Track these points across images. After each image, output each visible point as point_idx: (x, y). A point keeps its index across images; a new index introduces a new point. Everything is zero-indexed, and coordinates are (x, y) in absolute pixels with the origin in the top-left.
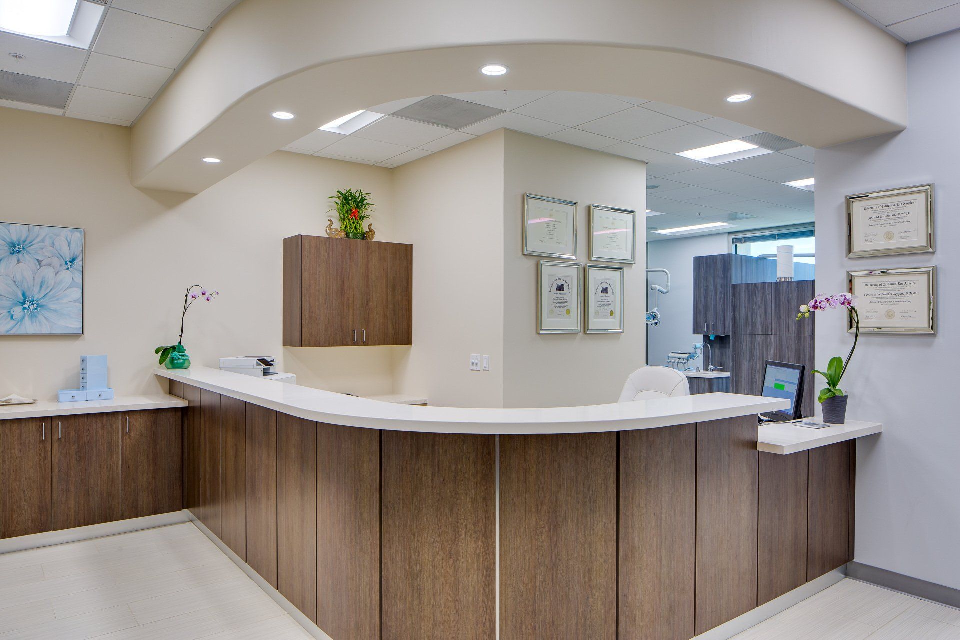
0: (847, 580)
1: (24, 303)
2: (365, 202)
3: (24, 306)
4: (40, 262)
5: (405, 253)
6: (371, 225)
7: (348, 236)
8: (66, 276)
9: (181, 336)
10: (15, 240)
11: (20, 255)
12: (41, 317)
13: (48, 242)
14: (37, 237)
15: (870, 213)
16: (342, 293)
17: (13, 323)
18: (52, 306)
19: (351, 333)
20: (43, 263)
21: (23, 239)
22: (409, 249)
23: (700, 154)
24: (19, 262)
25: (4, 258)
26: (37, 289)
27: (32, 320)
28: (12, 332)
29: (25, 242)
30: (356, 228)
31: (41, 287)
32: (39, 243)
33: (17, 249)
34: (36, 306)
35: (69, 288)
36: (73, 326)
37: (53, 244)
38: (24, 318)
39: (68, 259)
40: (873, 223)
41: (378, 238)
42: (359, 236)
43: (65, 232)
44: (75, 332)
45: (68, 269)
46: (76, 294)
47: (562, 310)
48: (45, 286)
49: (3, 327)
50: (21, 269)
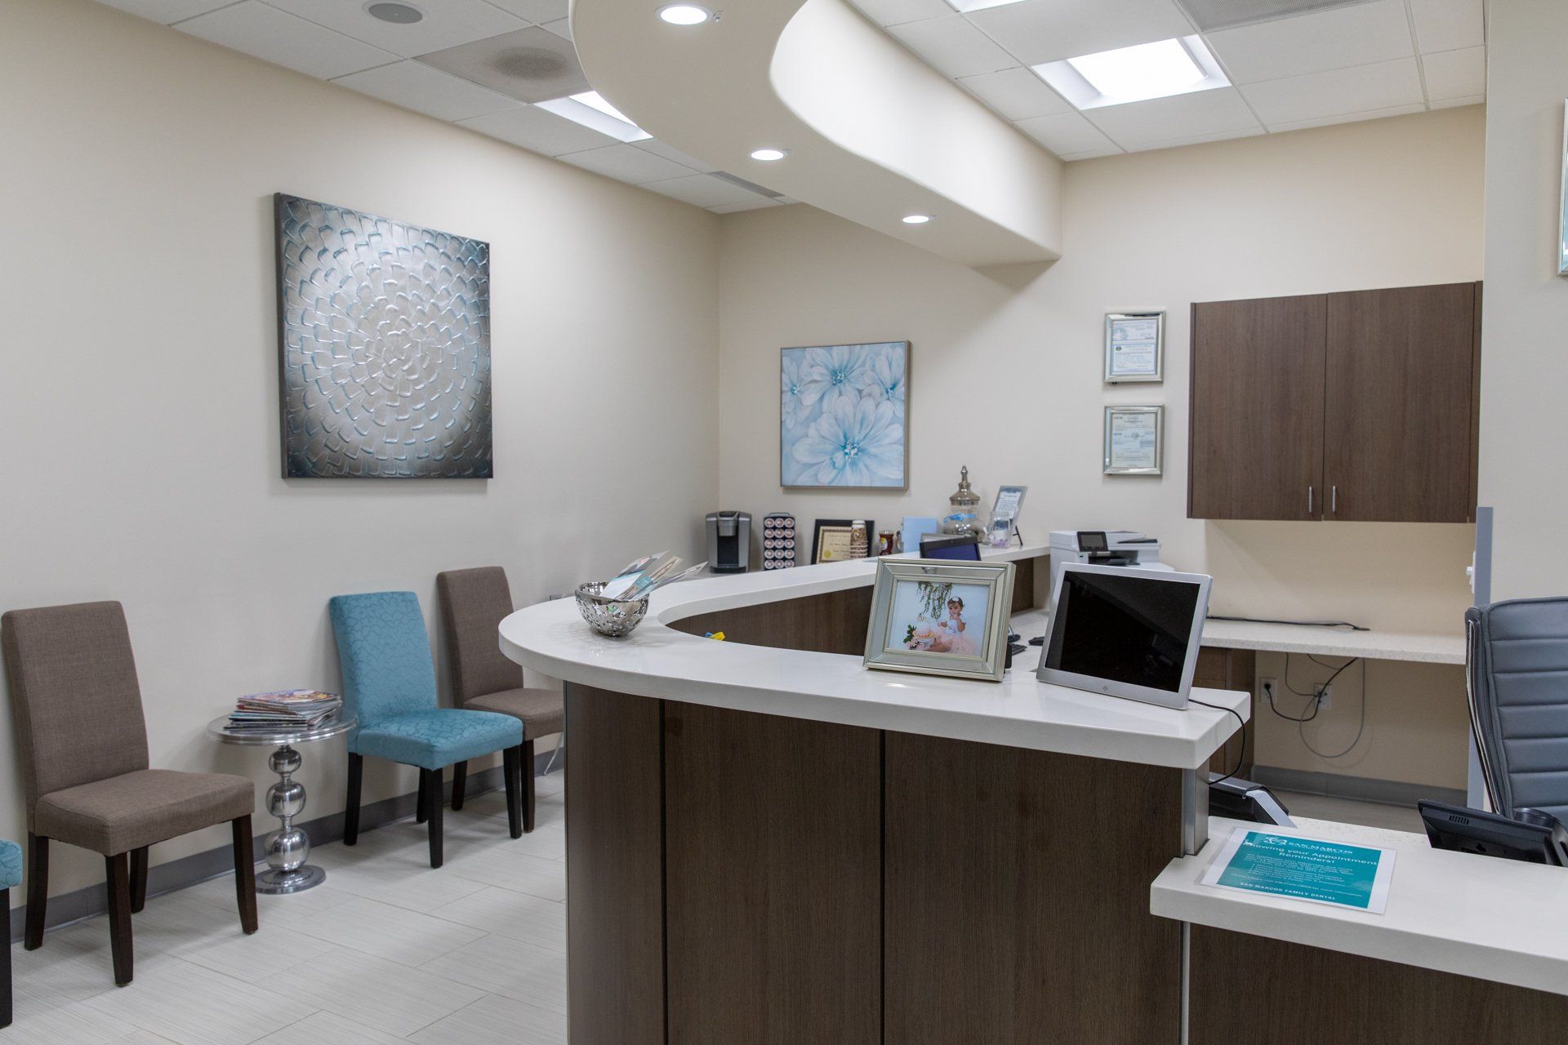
1: (845, 447)
3: (846, 451)
4: (860, 392)
5: (1467, 302)
8: (887, 408)
10: (837, 366)
11: (842, 385)
12: (861, 465)
13: (868, 366)
14: (858, 360)
16: (1284, 410)
17: (834, 472)
18: (872, 450)
20: (864, 393)
21: (844, 364)
22: (1471, 293)
24: (840, 394)
25: (826, 391)
26: (858, 426)
27: (853, 471)
28: (834, 484)
29: (846, 367)
31: (862, 424)
32: (859, 367)
33: (839, 378)
34: (856, 449)
35: (890, 424)
36: (892, 475)
37: (874, 366)
38: (845, 465)
39: (889, 386)
43: (887, 349)
44: (896, 485)
45: (888, 399)
46: (897, 432)
48: (864, 427)
49: (826, 478)
50: (842, 403)
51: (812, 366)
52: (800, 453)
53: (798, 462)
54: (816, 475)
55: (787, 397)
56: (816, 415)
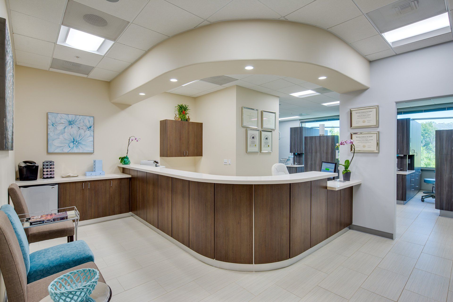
0: (350, 230)
1: (74, 142)
2: (187, 109)
3: (74, 143)
4: (79, 128)
5: (200, 126)
6: (189, 116)
7: (182, 120)
8: (88, 133)
9: (127, 153)
10: (71, 120)
11: (72, 125)
12: (79, 147)
13: (82, 121)
14: (78, 119)
15: (358, 115)
16: (180, 139)
17: (70, 149)
18: (83, 143)
19: (183, 152)
21: (73, 120)
22: (201, 124)
23: (296, 95)
24: (72, 127)
25: (67, 126)
26: (78, 137)
27: (76, 148)
28: (70, 152)
29: (74, 121)
30: (184, 117)
31: (80, 136)
32: (79, 121)
33: (71, 123)
34: (78, 143)
35: (89, 137)
36: (90, 150)
37: (84, 121)
38: (74, 147)
39: (89, 127)
40: (359, 118)
41: (191, 121)
42: (185, 120)
43: (88, 118)
44: (91, 152)
45: (89, 130)
46: (91, 139)
47: (253, 145)
48: (80, 137)
49: (66, 150)
50: (73, 130)
51: (61, 119)
52: (56, 143)
53: (55, 146)
54: (63, 150)
55: (50, 127)
56: (63, 132)
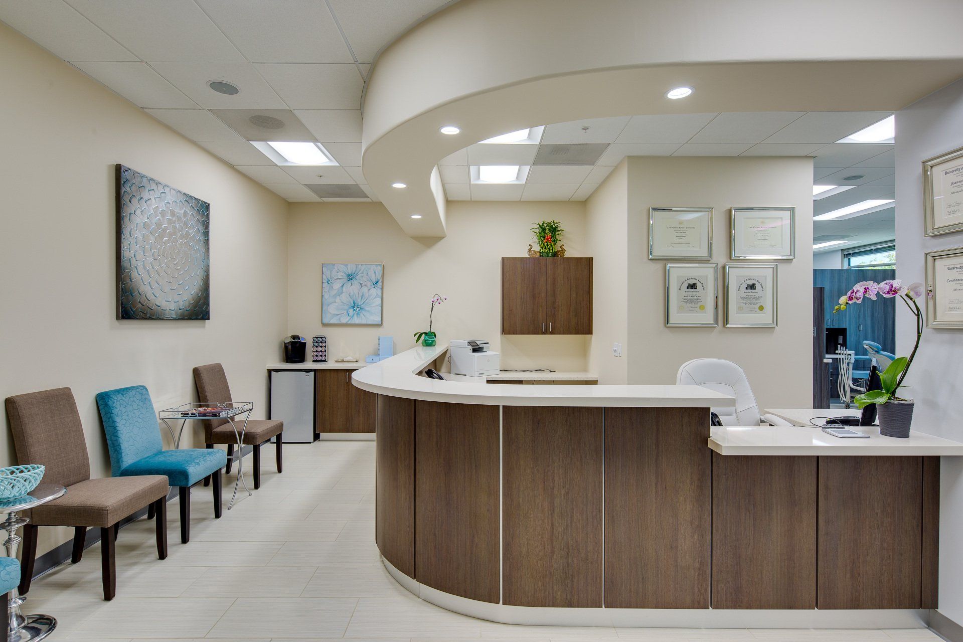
0: (927, 630)
1: (354, 307)
2: (558, 229)
3: (354, 309)
4: (361, 284)
5: (587, 264)
6: (563, 245)
7: (541, 256)
8: (374, 291)
9: (431, 326)
10: (350, 273)
11: (352, 281)
12: (361, 314)
13: (365, 273)
14: (360, 270)
15: (953, 177)
16: (534, 297)
17: (349, 317)
18: (367, 309)
19: (540, 325)
20: (363, 285)
21: (354, 272)
22: (589, 262)
24: (352, 285)
25: (345, 283)
26: (360, 299)
27: (358, 317)
28: (349, 323)
30: (549, 249)
32: (361, 274)
33: (351, 278)
34: (359, 308)
35: (375, 298)
36: (376, 319)
37: (368, 274)
38: (354, 315)
39: (374, 282)
40: (957, 189)
41: (567, 255)
42: (550, 255)
43: (373, 267)
44: (378, 323)
45: (375, 287)
46: (378, 301)
47: (694, 305)
48: (363, 298)
49: (344, 320)
50: (353, 289)
51: (338, 272)
52: (332, 309)
53: (331, 313)
54: (340, 319)
55: (325, 285)
56: (340, 293)
